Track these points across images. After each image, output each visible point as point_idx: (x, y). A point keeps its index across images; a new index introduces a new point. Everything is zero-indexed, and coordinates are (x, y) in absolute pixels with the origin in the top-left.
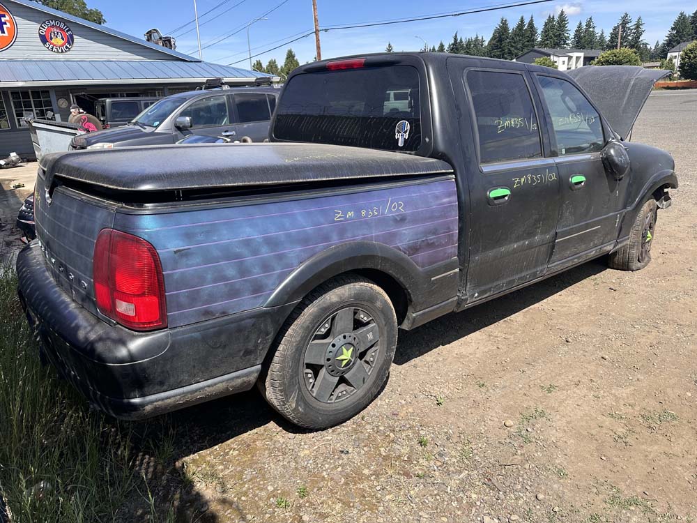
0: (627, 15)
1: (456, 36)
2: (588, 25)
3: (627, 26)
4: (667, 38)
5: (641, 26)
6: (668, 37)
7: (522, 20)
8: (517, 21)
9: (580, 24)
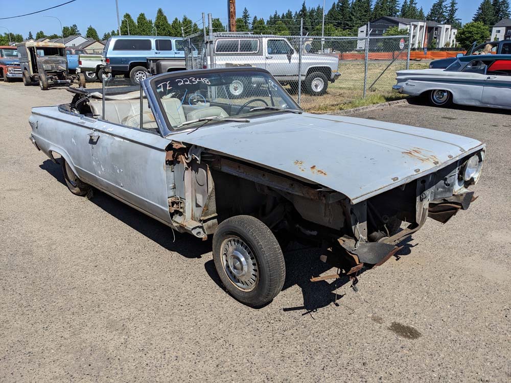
3: (444, 4)
4: (475, 16)
5: (455, 5)
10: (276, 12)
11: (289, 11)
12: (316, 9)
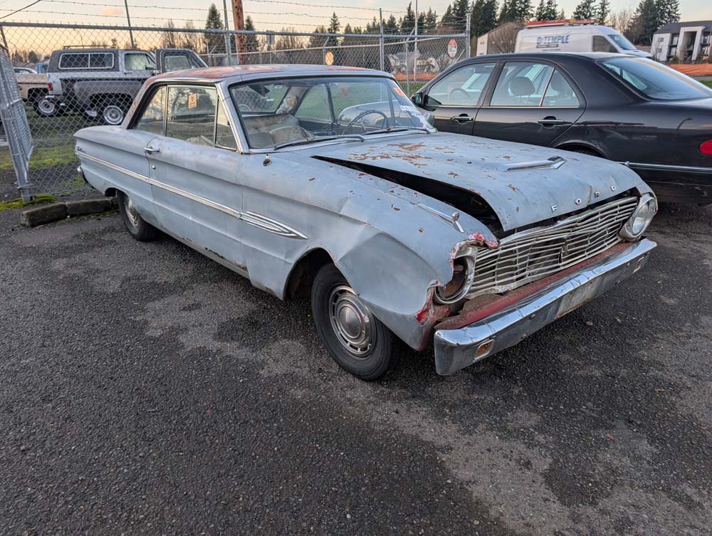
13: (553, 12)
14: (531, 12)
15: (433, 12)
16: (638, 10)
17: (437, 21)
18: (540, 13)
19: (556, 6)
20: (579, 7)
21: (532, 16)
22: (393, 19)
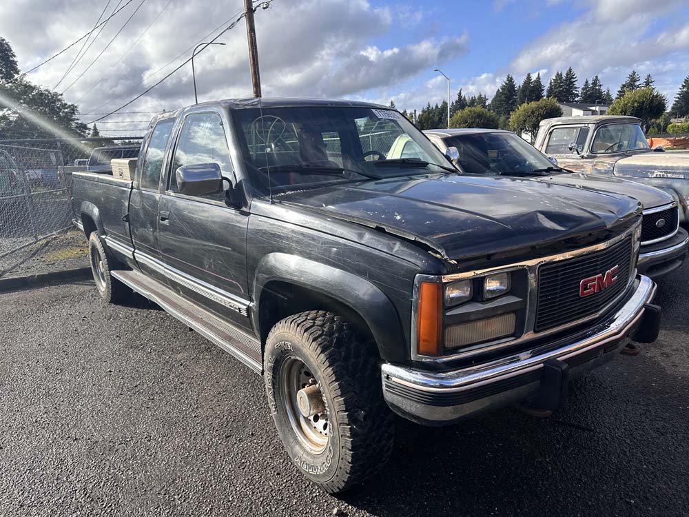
0: (634, 73)
1: (460, 93)
2: (595, 83)
3: (637, 83)
4: (679, 96)
5: (651, 84)
6: (680, 94)
7: (529, 77)
8: (524, 78)
9: (587, 82)
10: (429, 105)
11: (444, 102)
12: (476, 97)
13: (600, 92)
14: (576, 92)
15: (483, 96)
16: (684, 86)
17: (487, 104)
18: (584, 94)
19: (600, 86)
20: (624, 86)
21: (577, 95)
22: (445, 104)
